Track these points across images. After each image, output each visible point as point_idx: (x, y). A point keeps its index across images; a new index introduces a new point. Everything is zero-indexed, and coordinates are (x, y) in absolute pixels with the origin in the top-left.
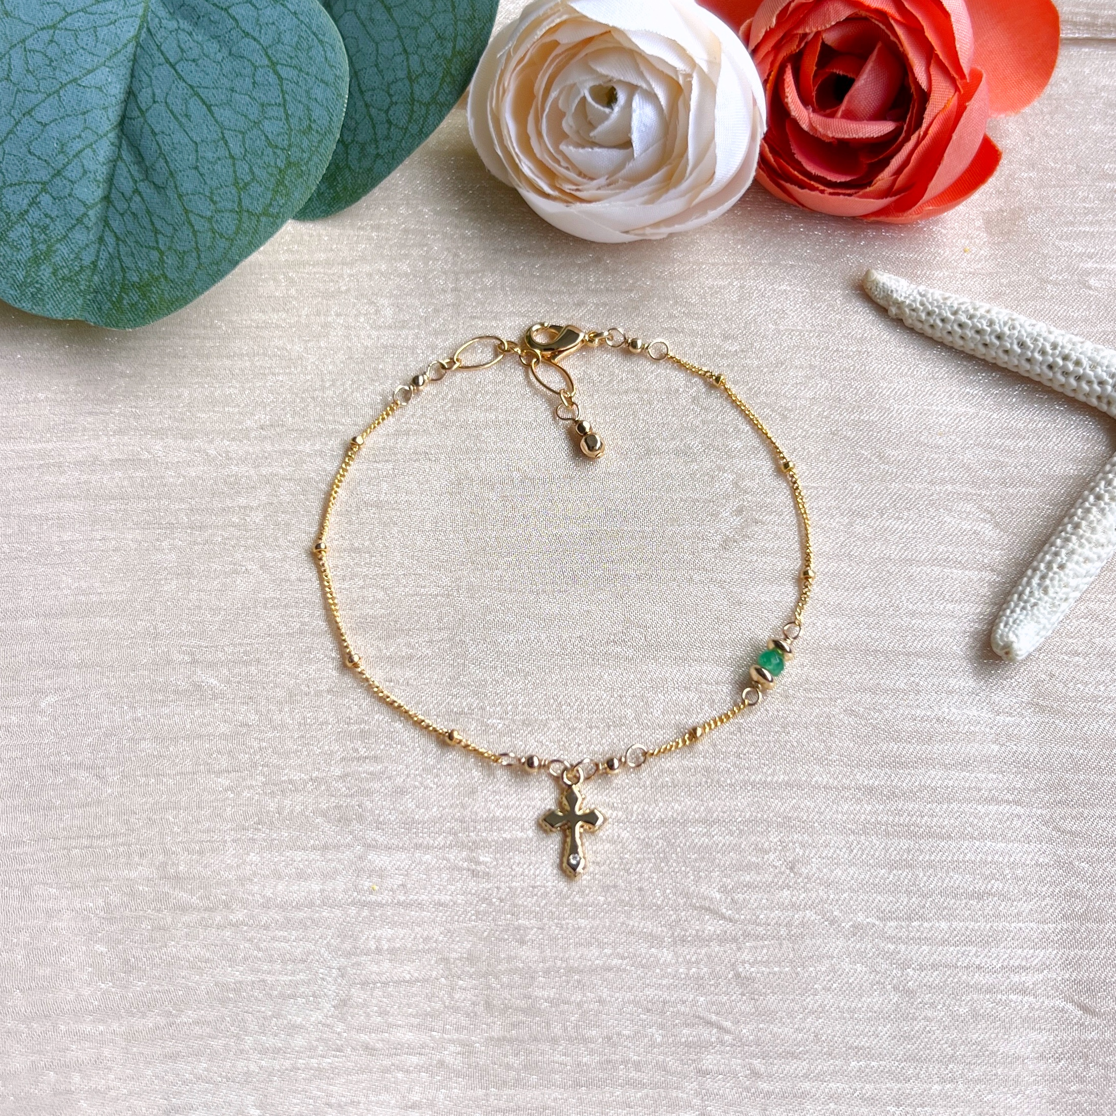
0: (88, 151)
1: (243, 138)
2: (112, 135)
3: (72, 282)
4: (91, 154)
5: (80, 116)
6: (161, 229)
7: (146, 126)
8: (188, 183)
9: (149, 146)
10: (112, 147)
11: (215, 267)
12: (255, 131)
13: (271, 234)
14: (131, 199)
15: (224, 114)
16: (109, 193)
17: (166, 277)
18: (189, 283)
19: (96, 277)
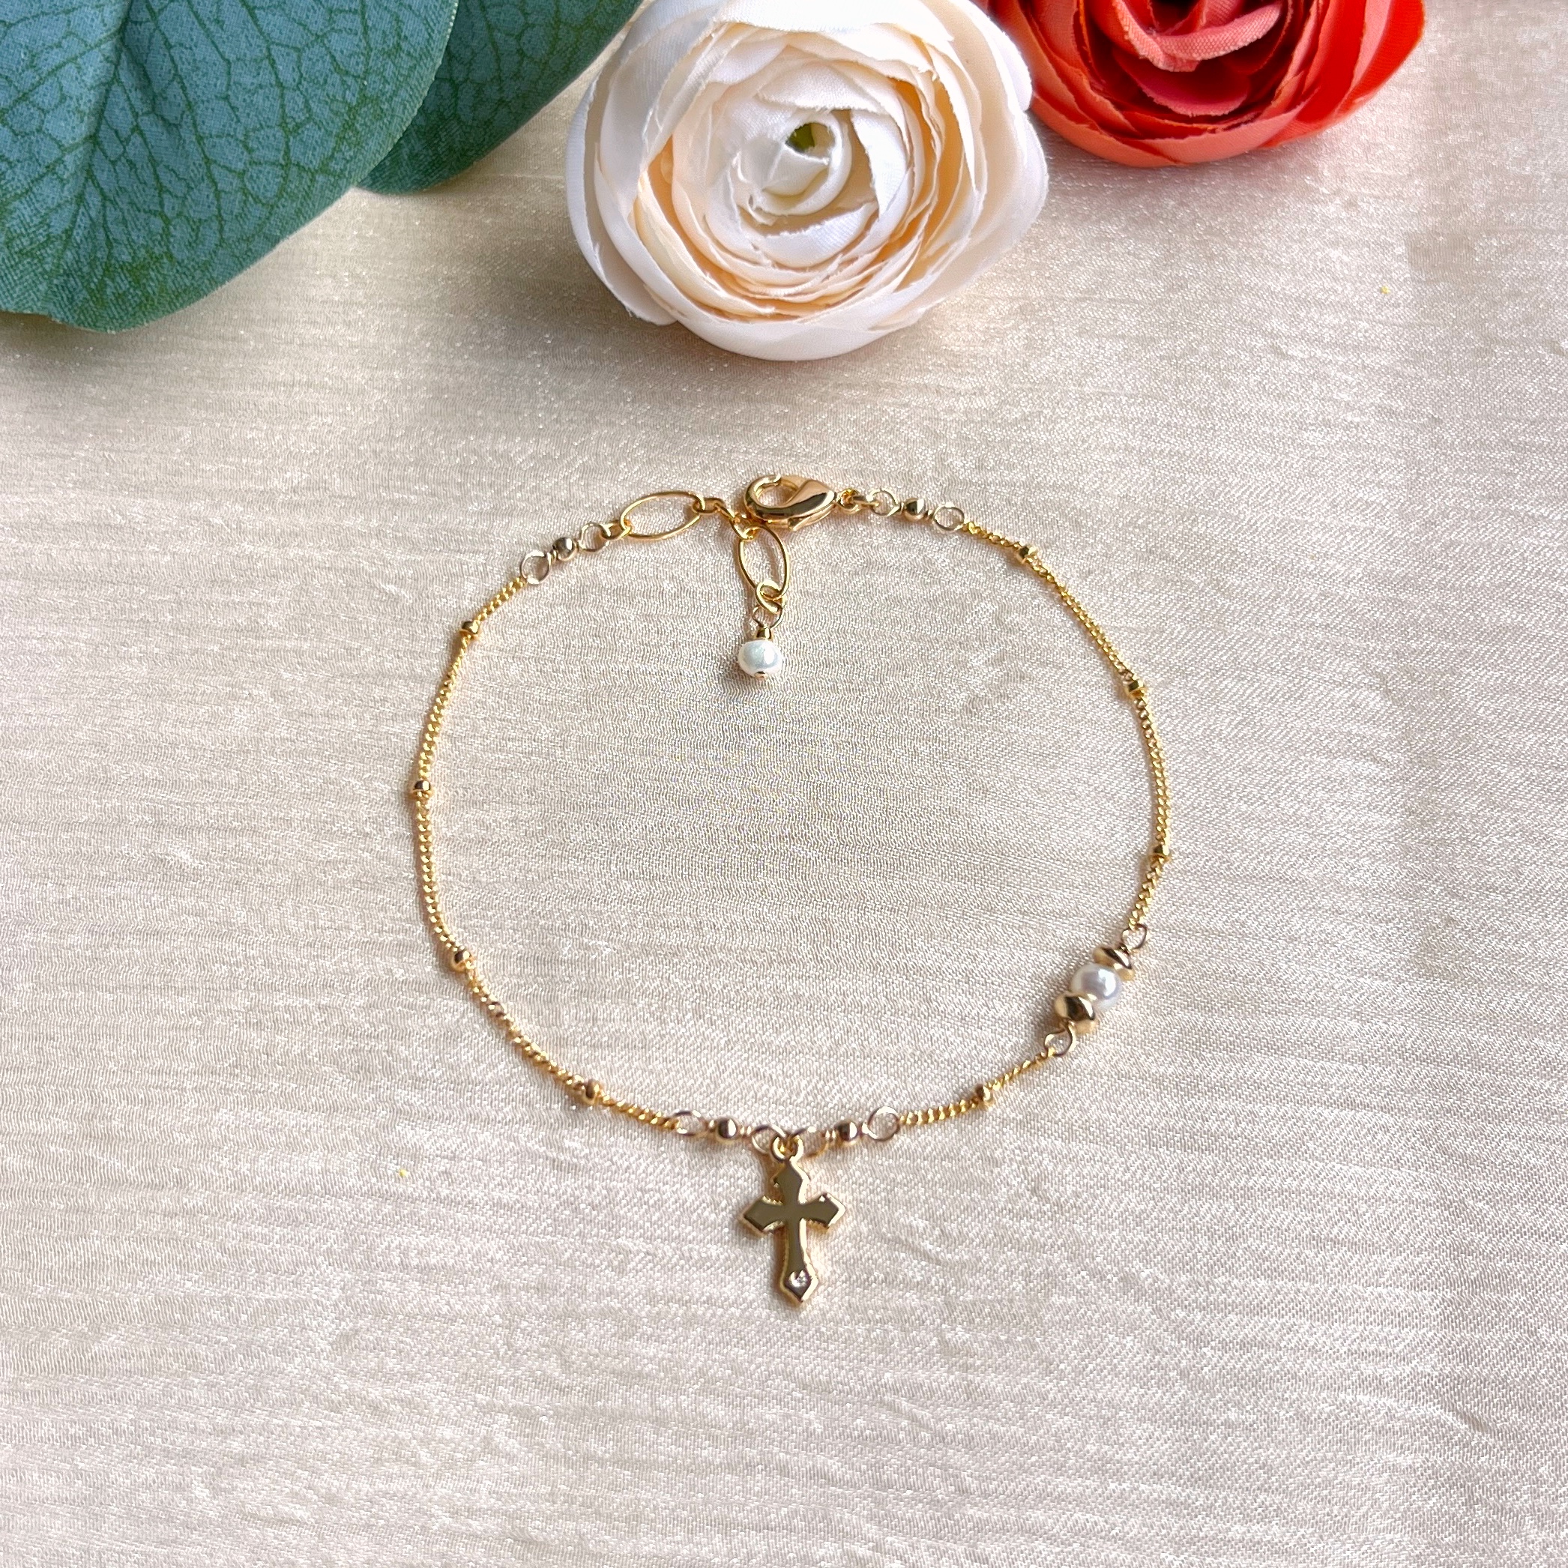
0: (71, 68)
1: (299, 57)
2: (107, 47)
3: (33, 259)
4: (74, 72)
5: (62, 16)
6: (168, 186)
7: (157, 33)
8: (213, 120)
9: (159, 65)
10: (105, 63)
11: (244, 245)
12: (316, 49)
13: (330, 202)
14: (128, 140)
15: (273, 22)
16: (97, 130)
17: (171, 257)
18: (205, 267)
19: (69, 253)
